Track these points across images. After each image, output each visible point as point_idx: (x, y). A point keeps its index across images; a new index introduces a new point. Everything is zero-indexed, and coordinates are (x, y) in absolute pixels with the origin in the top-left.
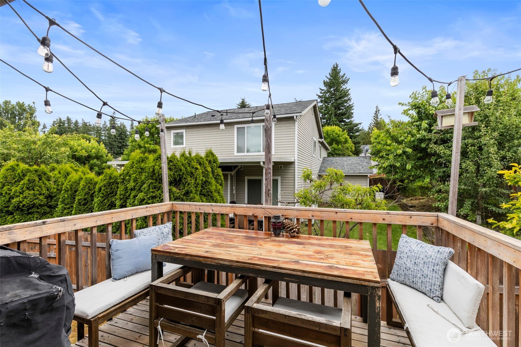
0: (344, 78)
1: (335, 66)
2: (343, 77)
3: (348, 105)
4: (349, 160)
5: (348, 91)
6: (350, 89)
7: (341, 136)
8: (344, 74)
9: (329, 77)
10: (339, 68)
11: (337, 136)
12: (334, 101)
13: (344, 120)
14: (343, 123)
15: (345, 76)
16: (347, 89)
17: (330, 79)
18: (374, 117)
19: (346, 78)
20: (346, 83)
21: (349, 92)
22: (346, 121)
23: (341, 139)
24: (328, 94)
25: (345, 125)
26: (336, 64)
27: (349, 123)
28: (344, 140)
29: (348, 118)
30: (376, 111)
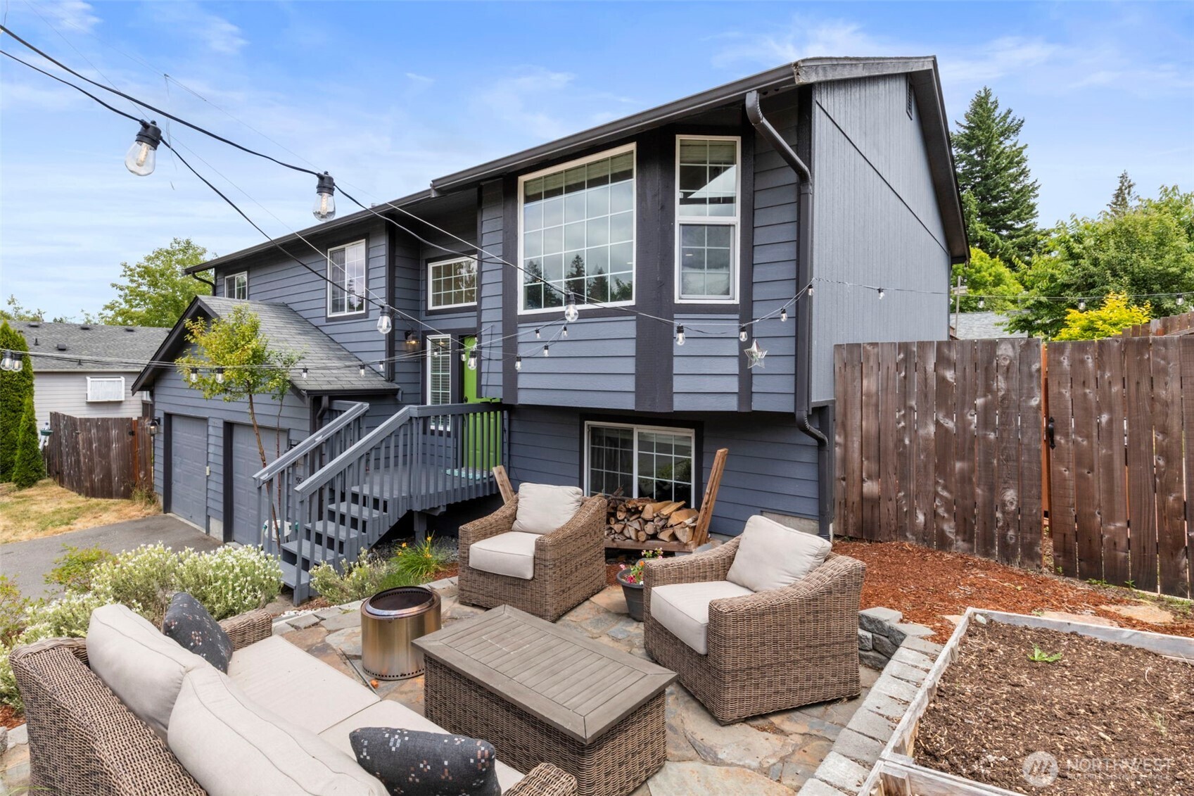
0: (1009, 120)
1: (983, 95)
2: (1006, 117)
3: (1019, 187)
4: (986, 318)
5: (1021, 153)
6: (1026, 146)
7: (986, 271)
8: (1009, 112)
9: (965, 123)
10: (992, 99)
11: (973, 270)
12: (978, 180)
13: (1009, 223)
14: (1004, 233)
15: (1011, 116)
16: (1017, 147)
17: (968, 128)
18: (1115, 204)
19: (1014, 119)
20: (1014, 132)
21: (1024, 153)
22: (1016, 226)
23: (984, 277)
24: (964, 164)
25: (1011, 237)
26: (985, 90)
27: (1021, 233)
28: (992, 278)
29: (1019, 218)
30: (1120, 189)
